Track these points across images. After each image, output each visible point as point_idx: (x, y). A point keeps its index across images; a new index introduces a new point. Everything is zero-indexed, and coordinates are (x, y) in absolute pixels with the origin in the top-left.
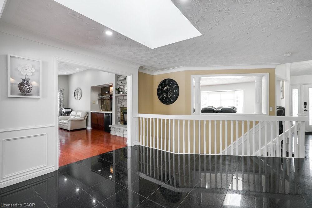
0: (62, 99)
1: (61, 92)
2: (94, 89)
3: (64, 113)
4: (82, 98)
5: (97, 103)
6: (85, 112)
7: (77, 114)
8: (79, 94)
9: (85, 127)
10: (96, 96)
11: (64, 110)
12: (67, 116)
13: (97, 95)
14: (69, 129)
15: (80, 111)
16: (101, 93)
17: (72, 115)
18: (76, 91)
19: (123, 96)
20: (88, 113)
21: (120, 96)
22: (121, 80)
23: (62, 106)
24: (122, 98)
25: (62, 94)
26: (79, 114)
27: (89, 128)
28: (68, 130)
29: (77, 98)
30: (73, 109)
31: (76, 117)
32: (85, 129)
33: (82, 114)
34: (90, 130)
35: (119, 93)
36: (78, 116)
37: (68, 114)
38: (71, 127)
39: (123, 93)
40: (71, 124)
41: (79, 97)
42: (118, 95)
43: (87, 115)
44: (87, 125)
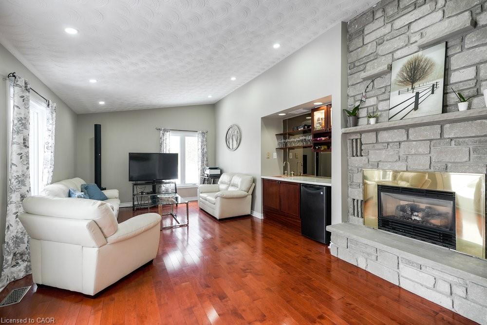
0: (205, 150)
1: (203, 136)
2: (268, 121)
3: (208, 176)
4: (240, 145)
5: (275, 155)
6: (249, 178)
7: (232, 181)
8: (236, 137)
9: (248, 212)
10: (272, 141)
11: (208, 172)
12: (214, 183)
13: (275, 138)
14: (217, 216)
15: (239, 175)
16: (282, 132)
17: (222, 183)
18: (230, 132)
19: (377, 131)
20: (254, 181)
21: (361, 133)
22: (365, 79)
23: (205, 163)
24: (368, 139)
25: (205, 140)
26: (237, 180)
27: (258, 215)
28: (215, 218)
29: (231, 147)
30: (224, 169)
31: (231, 189)
32: (249, 217)
33: (242, 182)
34: (260, 222)
35: (356, 124)
36: (234, 185)
37: (214, 179)
38: (222, 212)
39: (377, 122)
40: (222, 206)
41: (235, 146)
42: (352, 129)
43: (254, 184)
44: (252, 208)
